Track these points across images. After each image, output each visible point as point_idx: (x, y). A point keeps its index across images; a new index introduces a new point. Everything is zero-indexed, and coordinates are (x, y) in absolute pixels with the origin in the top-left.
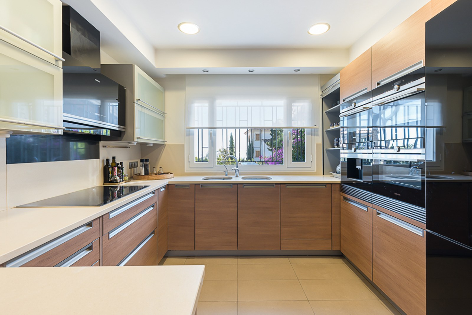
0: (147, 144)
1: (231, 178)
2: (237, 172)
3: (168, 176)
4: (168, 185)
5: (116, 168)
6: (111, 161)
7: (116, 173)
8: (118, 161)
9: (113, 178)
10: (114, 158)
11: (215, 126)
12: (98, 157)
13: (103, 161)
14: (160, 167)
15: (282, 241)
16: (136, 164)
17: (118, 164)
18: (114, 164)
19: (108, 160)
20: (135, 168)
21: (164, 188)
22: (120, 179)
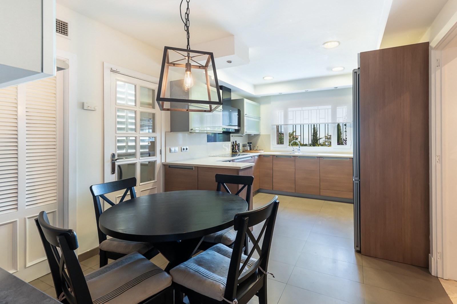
0: (251, 134)
1: (294, 153)
2: (299, 150)
3: (260, 151)
4: (260, 155)
5: (237, 146)
6: (235, 143)
7: (237, 148)
8: (237, 143)
9: (235, 151)
10: (236, 141)
11: (287, 124)
12: (230, 141)
13: (232, 142)
14: (258, 147)
15: (321, 190)
16: (246, 145)
17: (238, 144)
18: (236, 144)
19: (233, 142)
20: (245, 147)
21: (258, 156)
22: (238, 151)
